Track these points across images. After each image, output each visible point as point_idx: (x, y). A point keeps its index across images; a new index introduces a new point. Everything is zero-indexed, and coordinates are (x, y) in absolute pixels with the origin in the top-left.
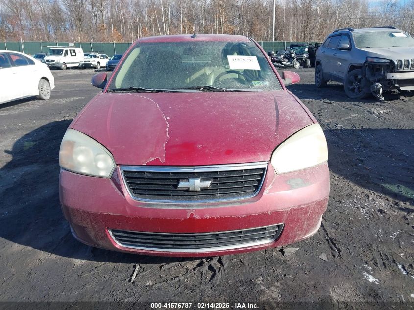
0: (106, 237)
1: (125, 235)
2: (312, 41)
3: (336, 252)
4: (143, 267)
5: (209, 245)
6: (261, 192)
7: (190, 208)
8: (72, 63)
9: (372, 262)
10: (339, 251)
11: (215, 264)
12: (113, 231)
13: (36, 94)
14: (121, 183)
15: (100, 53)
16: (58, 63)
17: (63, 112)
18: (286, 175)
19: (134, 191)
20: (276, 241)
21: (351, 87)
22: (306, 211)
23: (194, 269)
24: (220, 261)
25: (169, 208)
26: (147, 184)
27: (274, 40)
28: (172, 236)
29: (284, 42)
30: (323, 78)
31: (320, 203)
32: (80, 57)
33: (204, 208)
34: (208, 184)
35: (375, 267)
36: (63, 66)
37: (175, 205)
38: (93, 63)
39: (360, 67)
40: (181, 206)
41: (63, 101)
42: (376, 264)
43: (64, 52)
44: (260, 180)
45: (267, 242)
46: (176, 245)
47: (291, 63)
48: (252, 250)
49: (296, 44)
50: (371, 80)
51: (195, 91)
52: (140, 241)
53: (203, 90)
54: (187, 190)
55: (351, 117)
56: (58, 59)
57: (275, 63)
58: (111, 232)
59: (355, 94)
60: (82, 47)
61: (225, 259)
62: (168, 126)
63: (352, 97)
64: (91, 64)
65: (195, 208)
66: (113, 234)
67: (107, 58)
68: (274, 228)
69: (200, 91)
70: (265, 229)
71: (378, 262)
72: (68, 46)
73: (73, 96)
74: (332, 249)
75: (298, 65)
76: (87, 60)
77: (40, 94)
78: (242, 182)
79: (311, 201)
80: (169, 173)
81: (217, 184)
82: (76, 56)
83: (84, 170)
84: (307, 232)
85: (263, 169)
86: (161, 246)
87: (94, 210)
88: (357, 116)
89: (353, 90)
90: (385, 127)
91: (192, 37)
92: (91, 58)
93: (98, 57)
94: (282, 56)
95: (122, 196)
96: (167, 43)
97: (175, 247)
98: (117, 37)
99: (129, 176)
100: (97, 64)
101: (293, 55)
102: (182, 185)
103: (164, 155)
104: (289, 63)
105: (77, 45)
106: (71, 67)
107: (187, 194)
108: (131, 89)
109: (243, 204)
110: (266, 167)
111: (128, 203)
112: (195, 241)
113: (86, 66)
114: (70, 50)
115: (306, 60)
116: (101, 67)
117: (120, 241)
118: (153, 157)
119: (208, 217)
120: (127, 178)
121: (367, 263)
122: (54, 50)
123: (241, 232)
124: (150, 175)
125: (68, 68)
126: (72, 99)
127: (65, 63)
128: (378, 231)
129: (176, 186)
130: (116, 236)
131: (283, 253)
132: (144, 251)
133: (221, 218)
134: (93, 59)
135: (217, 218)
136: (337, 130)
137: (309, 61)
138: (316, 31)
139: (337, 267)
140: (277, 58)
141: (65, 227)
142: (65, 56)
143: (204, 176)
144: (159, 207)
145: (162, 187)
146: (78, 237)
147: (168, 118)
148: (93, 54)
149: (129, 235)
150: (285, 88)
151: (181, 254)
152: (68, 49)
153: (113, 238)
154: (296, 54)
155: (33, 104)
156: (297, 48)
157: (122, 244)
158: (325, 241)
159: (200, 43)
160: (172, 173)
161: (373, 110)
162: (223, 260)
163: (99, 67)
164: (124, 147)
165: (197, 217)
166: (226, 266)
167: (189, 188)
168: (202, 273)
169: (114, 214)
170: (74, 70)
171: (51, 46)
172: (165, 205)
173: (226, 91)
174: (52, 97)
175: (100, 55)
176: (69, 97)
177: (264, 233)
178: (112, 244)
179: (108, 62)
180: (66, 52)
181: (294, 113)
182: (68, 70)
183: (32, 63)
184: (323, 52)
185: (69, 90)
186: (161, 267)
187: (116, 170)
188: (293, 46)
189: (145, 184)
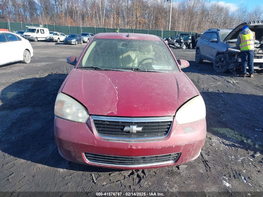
0: (81, 157)
1: (93, 156)
2: (194, 32)
3: (208, 169)
4: (99, 174)
5: (139, 163)
6: (170, 134)
7: (130, 143)
8: (41, 38)
9: (228, 175)
10: (210, 168)
11: (140, 174)
12: (85, 153)
13: (22, 59)
14: (92, 127)
15: (60, 32)
16: (32, 37)
17: (40, 72)
18: (183, 125)
19: (98, 131)
20: (176, 162)
21: (217, 65)
22: (193, 146)
23: (129, 176)
24: (143, 172)
25: (119, 142)
26: (107, 128)
27: (170, 30)
28: (119, 157)
29: (176, 32)
30: (200, 58)
31: (201, 141)
32: (47, 34)
33: (138, 142)
34: (140, 129)
35: (230, 178)
36: (36, 40)
37: (122, 140)
38: (55, 38)
39: (223, 53)
40: (125, 141)
41: (39, 65)
42: (230, 176)
43: (37, 30)
44: (169, 128)
45: (171, 162)
46: (121, 162)
47: (181, 46)
48: (163, 167)
49: (184, 33)
50: (229, 62)
51: (130, 71)
52: (100, 159)
53: (134, 70)
54: (129, 132)
55: (217, 85)
56: (33, 35)
57: (171, 45)
58: (84, 155)
59: (219, 70)
60: (48, 28)
61: (146, 171)
62: (117, 93)
63: (218, 71)
64: (54, 39)
65: (133, 142)
66: (85, 155)
67: (64, 36)
68: (175, 154)
69: (133, 71)
70: (170, 155)
71: (231, 175)
72: (39, 26)
73: (45, 61)
74: (206, 167)
75: (184, 47)
76: (51, 36)
77: (24, 59)
78: (159, 128)
79: (196, 140)
80: (119, 122)
81: (145, 129)
82: (44, 33)
83: (69, 118)
84: (193, 157)
85: (171, 122)
86: (112, 163)
87: (76, 141)
88: (220, 84)
89: (218, 67)
90: (237, 92)
91: (127, 36)
92: (54, 35)
93: (58, 35)
94: (175, 41)
95: (93, 134)
96: (112, 40)
97: (120, 164)
98: (71, 22)
99: (97, 123)
100: (58, 39)
101: (182, 41)
102: (126, 129)
103: (116, 110)
104: (179, 46)
105: (45, 26)
106: (41, 40)
107: (128, 134)
108: (92, 68)
109: (160, 141)
110: (172, 121)
111: (96, 138)
112: (132, 161)
113: (51, 40)
114: (41, 30)
115: (189, 44)
116: (60, 41)
117: (89, 159)
118: (110, 111)
119: (140, 147)
120: (95, 124)
121: (225, 176)
122: (30, 29)
123: (157, 156)
124: (108, 123)
125: (39, 41)
126: (44, 64)
127: (37, 38)
128: (231, 157)
129: (122, 129)
130: (87, 156)
131: (178, 168)
132: (102, 165)
133: (147, 149)
134: (55, 36)
135: (145, 149)
136: (208, 92)
137: (191, 44)
138: (196, 26)
139: (209, 177)
140: (172, 42)
141: (51, 148)
142: (37, 33)
143: (138, 124)
144: (113, 141)
145: (115, 130)
146: (63, 155)
147: (117, 88)
148: (55, 32)
149: (95, 156)
150: (181, 71)
151: (123, 168)
152: (39, 28)
153: (85, 157)
154: (184, 40)
155: (20, 66)
156: (185, 36)
157: (90, 161)
158: (202, 162)
159: (131, 40)
160: (121, 122)
161: (230, 81)
162: (145, 172)
163: (59, 42)
164: (93, 104)
165: (134, 147)
166: (147, 175)
167: (130, 131)
168: (133, 178)
169: (88, 144)
170: (43, 43)
171: (29, 26)
172: (117, 140)
173: (148, 71)
174: (31, 62)
175: (60, 33)
176: (42, 62)
177: (170, 157)
178: (84, 161)
179: (65, 39)
180: (38, 30)
181: (187, 88)
182: (38, 42)
183: (20, 39)
184: (201, 42)
185: (41, 57)
186: (110, 174)
187: (89, 119)
188: (182, 35)
189: (105, 127)
